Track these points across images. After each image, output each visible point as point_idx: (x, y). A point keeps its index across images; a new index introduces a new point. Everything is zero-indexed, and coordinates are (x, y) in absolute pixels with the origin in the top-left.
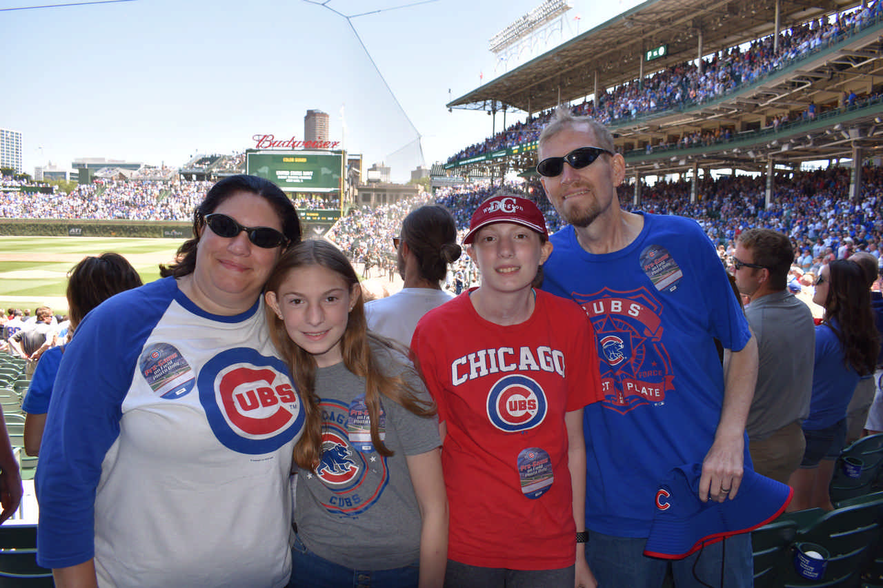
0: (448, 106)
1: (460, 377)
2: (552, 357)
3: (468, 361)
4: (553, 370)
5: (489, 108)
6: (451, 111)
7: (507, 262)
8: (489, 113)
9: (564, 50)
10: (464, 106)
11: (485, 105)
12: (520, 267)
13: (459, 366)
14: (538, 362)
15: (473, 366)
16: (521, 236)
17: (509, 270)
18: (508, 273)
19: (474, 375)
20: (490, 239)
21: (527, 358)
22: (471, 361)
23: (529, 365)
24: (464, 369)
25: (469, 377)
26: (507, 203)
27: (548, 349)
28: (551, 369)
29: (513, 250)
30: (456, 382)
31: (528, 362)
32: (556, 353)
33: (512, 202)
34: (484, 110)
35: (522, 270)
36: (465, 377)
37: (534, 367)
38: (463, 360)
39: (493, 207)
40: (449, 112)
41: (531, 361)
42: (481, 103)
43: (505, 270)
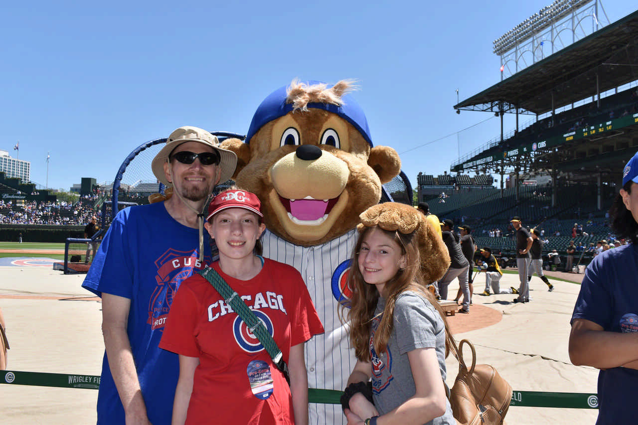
0: (455, 107)
1: (214, 315)
2: (277, 300)
3: (219, 304)
4: (278, 308)
5: (496, 109)
6: (458, 112)
7: (237, 238)
8: (497, 114)
9: (573, 51)
10: (471, 107)
11: (492, 107)
12: (245, 242)
13: (213, 309)
14: (267, 302)
15: (223, 308)
16: (247, 221)
17: (238, 244)
18: (237, 246)
19: (224, 313)
20: (225, 221)
21: (259, 300)
22: (221, 304)
23: (260, 305)
24: (216, 310)
25: (220, 314)
26: (239, 194)
27: (274, 294)
28: (276, 307)
29: (242, 231)
30: (211, 319)
31: (260, 302)
32: (280, 297)
33: (242, 195)
34: (492, 111)
35: (247, 244)
36: (218, 315)
37: (265, 305)
38: (216, 305)
39: (229, 197)
40: (457, 114)
41: (263, 301)
42: (489, 105)
43: (235, 244)
